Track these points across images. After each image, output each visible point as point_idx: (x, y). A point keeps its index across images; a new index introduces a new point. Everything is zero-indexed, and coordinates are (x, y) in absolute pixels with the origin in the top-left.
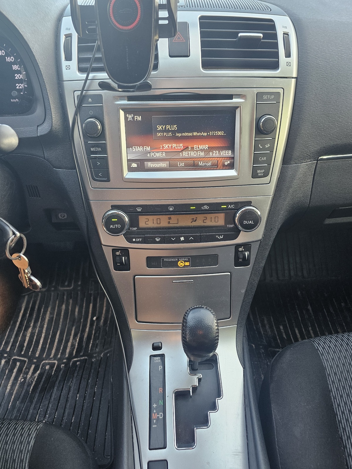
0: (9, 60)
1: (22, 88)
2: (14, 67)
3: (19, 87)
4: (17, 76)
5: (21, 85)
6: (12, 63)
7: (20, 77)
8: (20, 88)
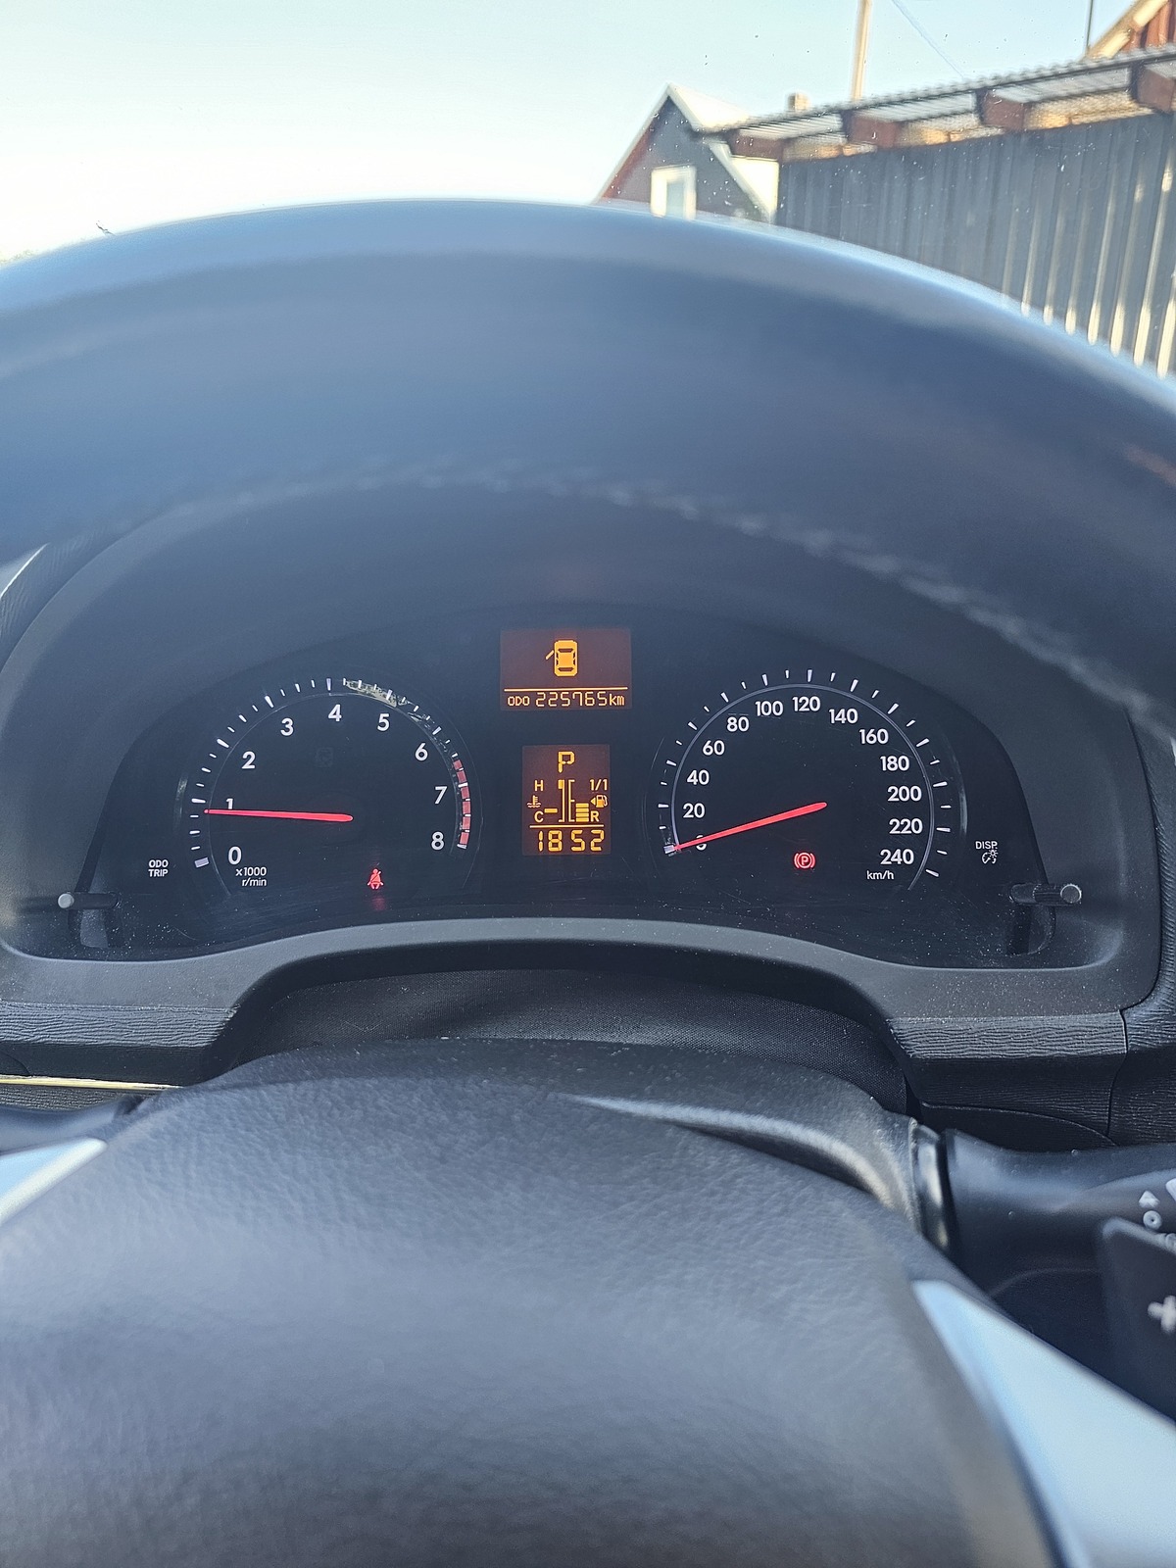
0: (871, 739)
1: (910, 832)
2: (887, 763)
3: (901, 828)
4: (897, 794)
5: (906, 823)
6: (879, 750)
7: (904, 796)
8: (904, 831)
